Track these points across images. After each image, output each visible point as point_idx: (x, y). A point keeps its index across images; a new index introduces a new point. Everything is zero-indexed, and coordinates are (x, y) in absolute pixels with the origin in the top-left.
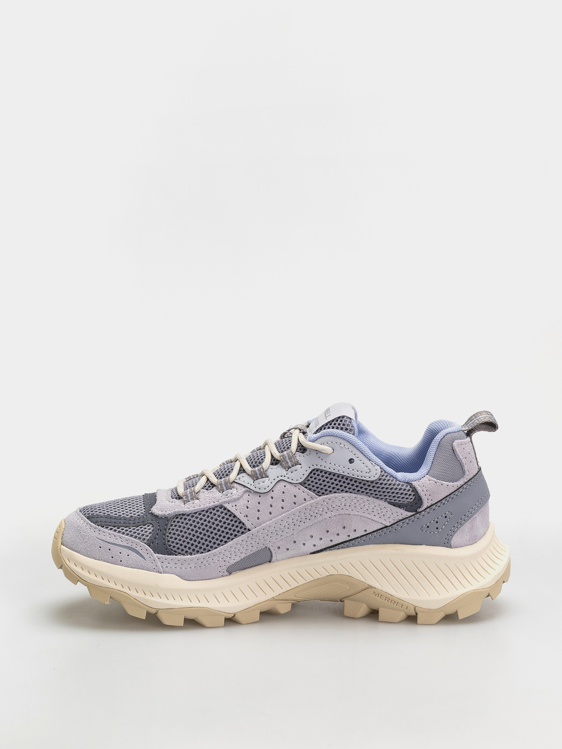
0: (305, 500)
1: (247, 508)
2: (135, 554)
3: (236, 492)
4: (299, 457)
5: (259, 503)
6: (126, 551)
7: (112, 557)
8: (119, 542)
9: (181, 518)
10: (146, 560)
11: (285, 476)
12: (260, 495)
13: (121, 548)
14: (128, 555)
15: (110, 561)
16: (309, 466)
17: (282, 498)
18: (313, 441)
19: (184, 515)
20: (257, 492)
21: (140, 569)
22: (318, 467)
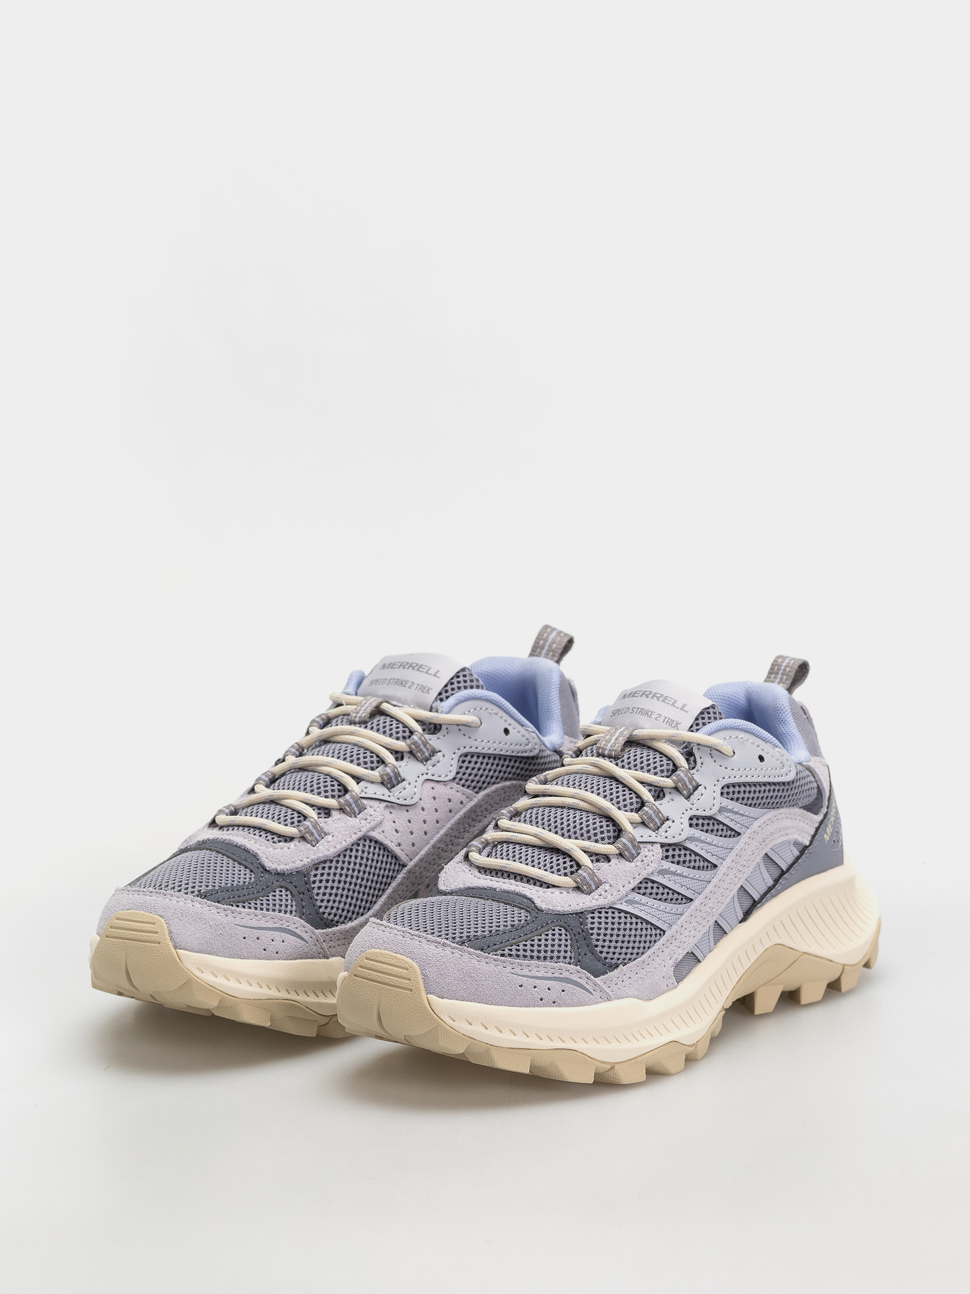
0: (462, 803)
1: (397, 831)
2: (292, 937)
3: (375, 811)
4: (434, 741)
5: (409, 821)
6: (277, 935)
7: (265, 950)
8: (262, 924)
9: (324, 868)
10: (308, 943)
11: (427, 774)
12: (408, 808)
13: (271, 932)
14: (283, 942)
15: (264, 956)
16: (453, 752)
17: (435, 808)
18: (448, 712)
19: (325, 862)
20: (402, 805)
21: (303, 958)
22: (467, 750)
